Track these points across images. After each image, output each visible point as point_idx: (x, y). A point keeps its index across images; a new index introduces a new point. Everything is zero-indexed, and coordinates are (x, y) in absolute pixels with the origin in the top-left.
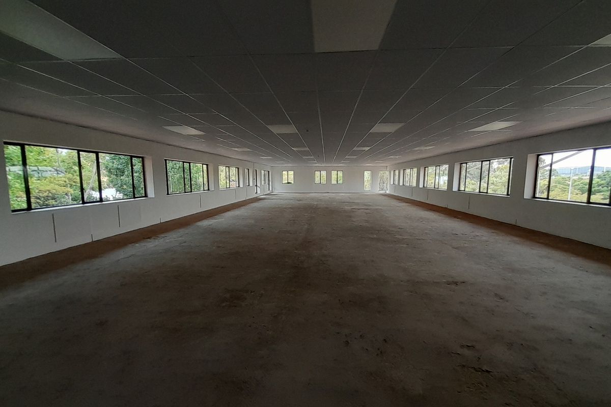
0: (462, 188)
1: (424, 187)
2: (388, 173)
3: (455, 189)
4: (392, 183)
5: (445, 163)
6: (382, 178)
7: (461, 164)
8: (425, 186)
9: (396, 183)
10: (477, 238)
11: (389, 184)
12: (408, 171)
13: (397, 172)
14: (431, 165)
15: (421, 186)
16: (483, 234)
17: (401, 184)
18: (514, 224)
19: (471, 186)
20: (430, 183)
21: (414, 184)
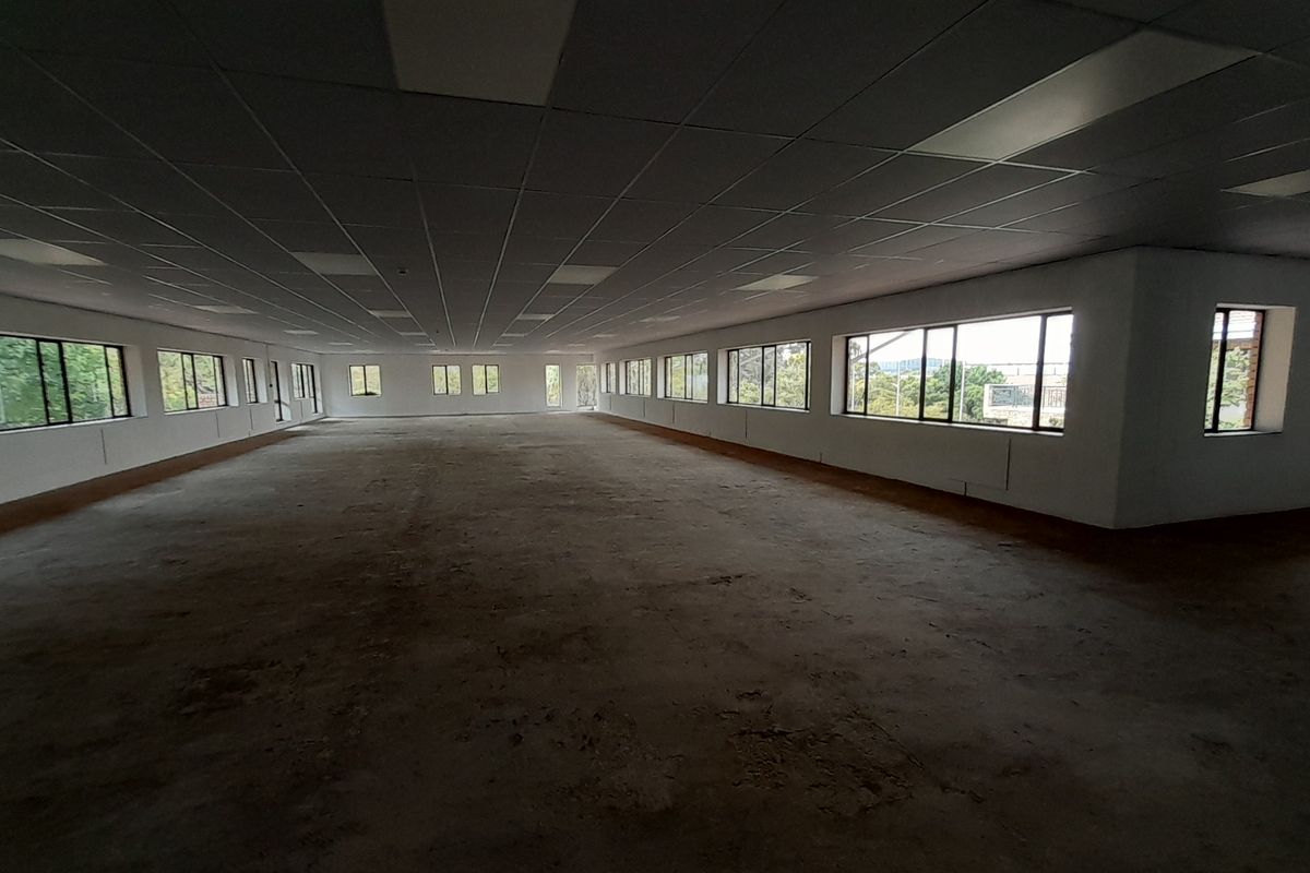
0: (733, 398)
1: (666, 397)
2: (594, 369)
3: (721, 400)
4: (604, 390)
5: (701, 350)
6: (583, 380)
7: (729, 351)
8: (668, 395)
9: (613, 390)
10: (761, 491)
11: (597, 393)
12: (634, 365)
13: (613, 367)
14: (677, 353)
15: (661, 395)
16: (769, 482)
17: (622, 391)
18: (818, 460)
19: (747, 393)
20: (677, 391)
21: (648, 392)
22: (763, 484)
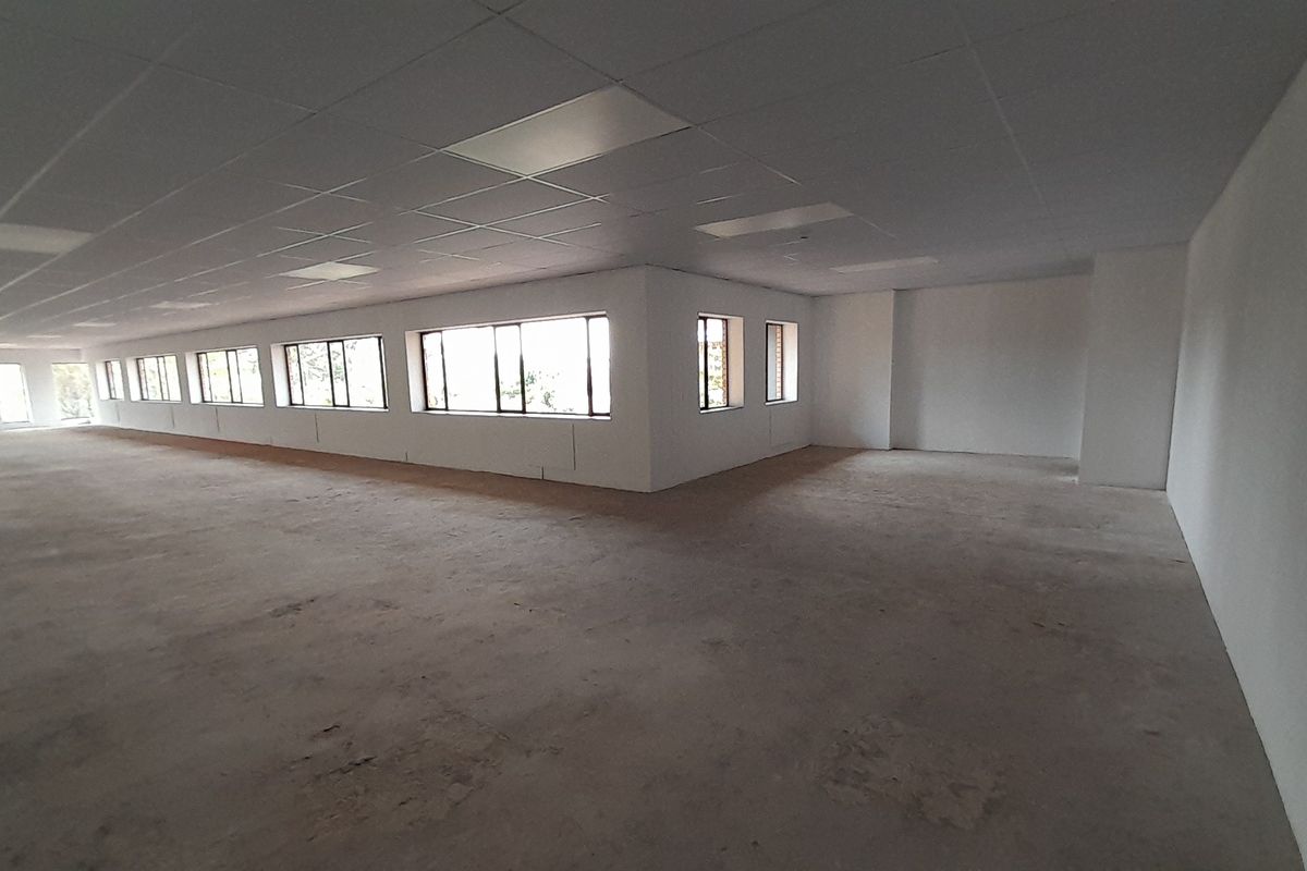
0: (297, 399)
1: (204, 401)
2: (85, 368)
3: (282, 401)
4: (105, 395)
5: (246, 346)
6: (67, 383)
7: (285, 346)
8: (207, 398)
9: (120, 394)
10: (337, 499)
11: (94, 400)
12: (150, 363)
13: (116, 366)
14: (216, 348)
15: (195, 398)
16: (350, 489)
17: (135, 396)
18: (403, 460)
19: (316, 395)
20: (219, 393)
21: (175, 395)
22: (338, 491)
